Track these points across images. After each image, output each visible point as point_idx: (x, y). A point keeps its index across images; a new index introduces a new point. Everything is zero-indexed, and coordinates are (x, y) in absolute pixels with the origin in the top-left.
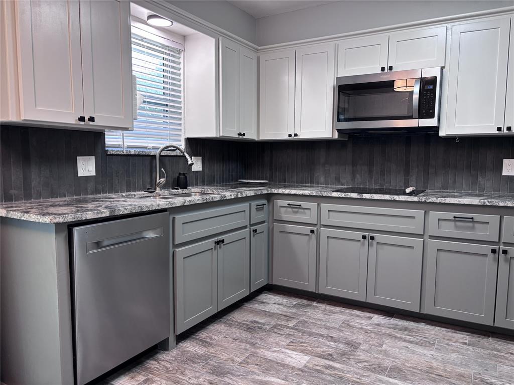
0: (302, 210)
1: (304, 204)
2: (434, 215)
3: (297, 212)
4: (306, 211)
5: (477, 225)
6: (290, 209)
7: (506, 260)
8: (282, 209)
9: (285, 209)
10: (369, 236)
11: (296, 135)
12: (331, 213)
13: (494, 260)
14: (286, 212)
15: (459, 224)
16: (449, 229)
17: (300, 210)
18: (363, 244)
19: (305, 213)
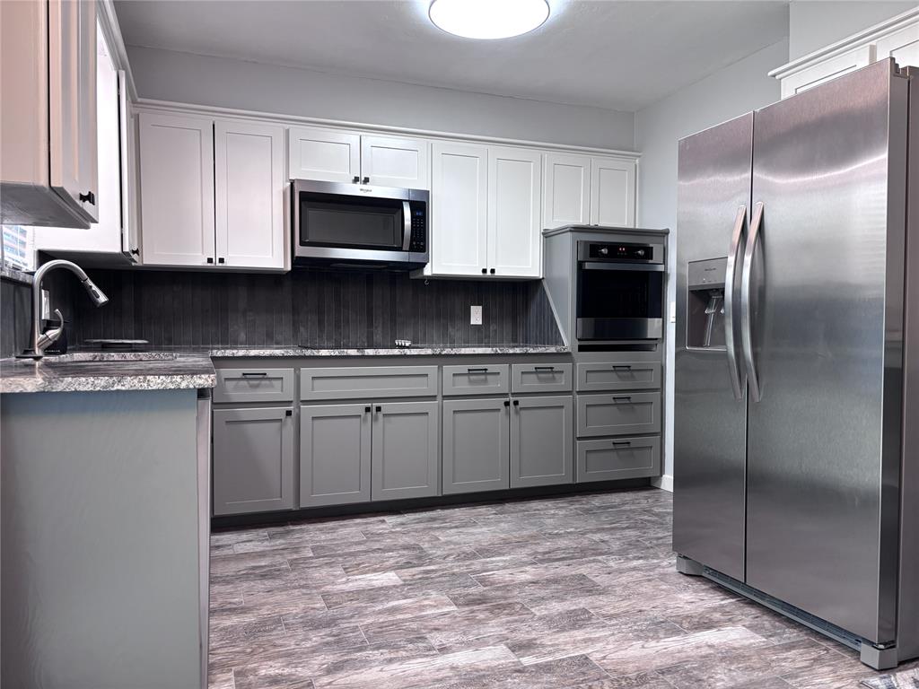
0: (267, 382)
1: (272, 372)
2: (449, 369)
3: (257, 386)
4: (274, 382)
5: (489, 377)
6: (245, 383)
7: (517, 412)
8: (227, 382)
9: (234, 383)
10: (373, 407)
11: (222, 260)
12: (316, 381)
13: (506, 413)
14: (236, 389)
15: (472, 377)
16: (464, 386)
17: (264, 382)
18: (365, 420)
19: (272, 386)
